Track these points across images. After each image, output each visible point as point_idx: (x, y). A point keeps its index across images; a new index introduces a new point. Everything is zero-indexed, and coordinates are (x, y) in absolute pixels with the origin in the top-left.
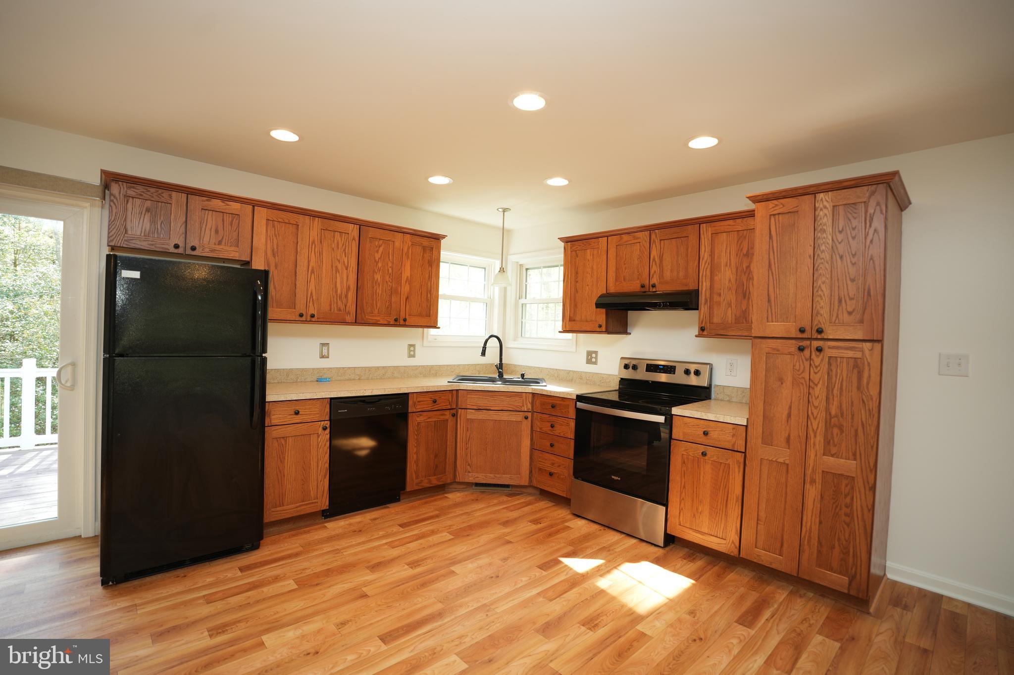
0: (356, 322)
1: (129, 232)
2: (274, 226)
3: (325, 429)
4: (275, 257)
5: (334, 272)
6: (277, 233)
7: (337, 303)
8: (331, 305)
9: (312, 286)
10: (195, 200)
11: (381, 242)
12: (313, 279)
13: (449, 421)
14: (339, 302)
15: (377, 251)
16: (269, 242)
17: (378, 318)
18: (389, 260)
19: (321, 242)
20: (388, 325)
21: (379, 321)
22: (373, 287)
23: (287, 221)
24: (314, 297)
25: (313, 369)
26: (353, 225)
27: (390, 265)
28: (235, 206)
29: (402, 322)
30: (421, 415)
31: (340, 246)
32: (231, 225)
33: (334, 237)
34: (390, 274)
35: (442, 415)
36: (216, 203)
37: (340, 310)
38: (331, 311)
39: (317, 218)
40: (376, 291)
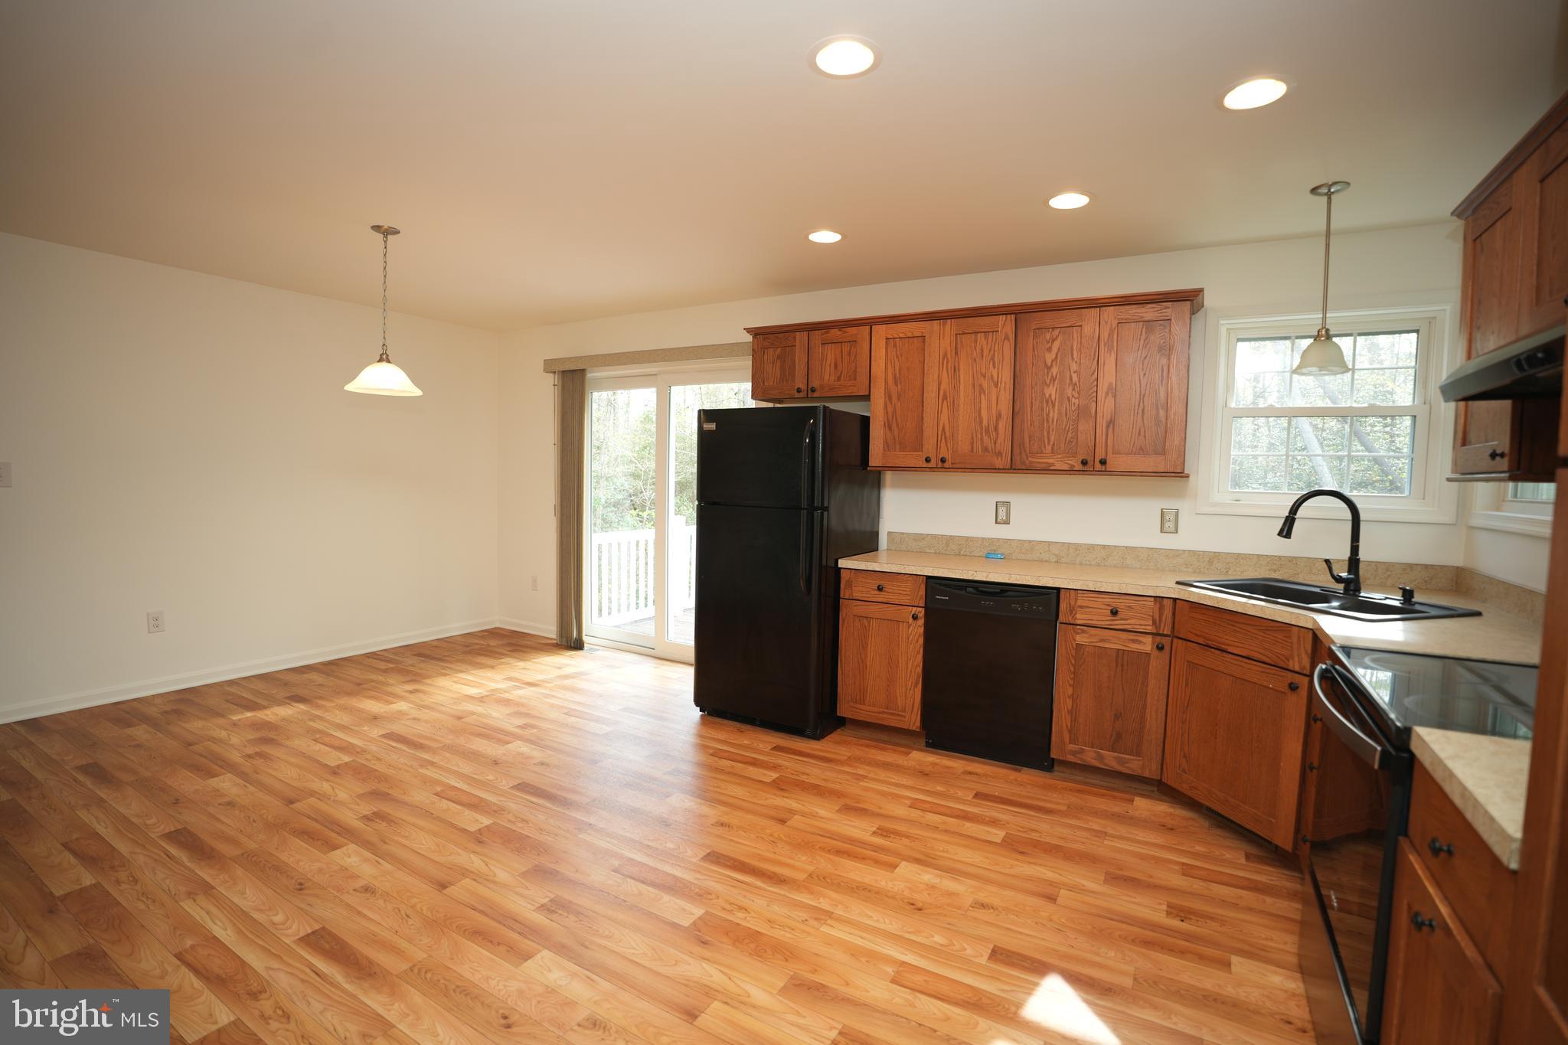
0: (1013, 468)
1: (766, 384)
2: (895, 345)
3: (915, 618)
4: (897, 386)
5: (977, 393)
6: (898, 353)
7: (982, 439)
8: (972, 443)
9: (944, 418)
10: (817, 336)
11: (1057, 332)
12: (945, 409)
13: (1152, 657)
14: (986, 438)
15: (1049, 350)
16: (889, 367)
17: (1051, 461)
18: (1073, 359)
19: (956, 353)
20: (1071, 471)
21: (1053, 464)
22: (1042, 410)
23: (909, 335)
24: (947, 434)
25: (983, 539)
26: (1004, 316)
27: (1074, 367)
28: (852, 330)
29: (1098, 466)
30: (1083, 632)
31: (986, 353)
32: (849, 356)
33: (976, 341)
34: (1075, 384)
35: (1134, 641)
36: (835, 333)
37: (986, 449)
38: (972, 451)
39: (949, 320)
40: (1048, 415)
